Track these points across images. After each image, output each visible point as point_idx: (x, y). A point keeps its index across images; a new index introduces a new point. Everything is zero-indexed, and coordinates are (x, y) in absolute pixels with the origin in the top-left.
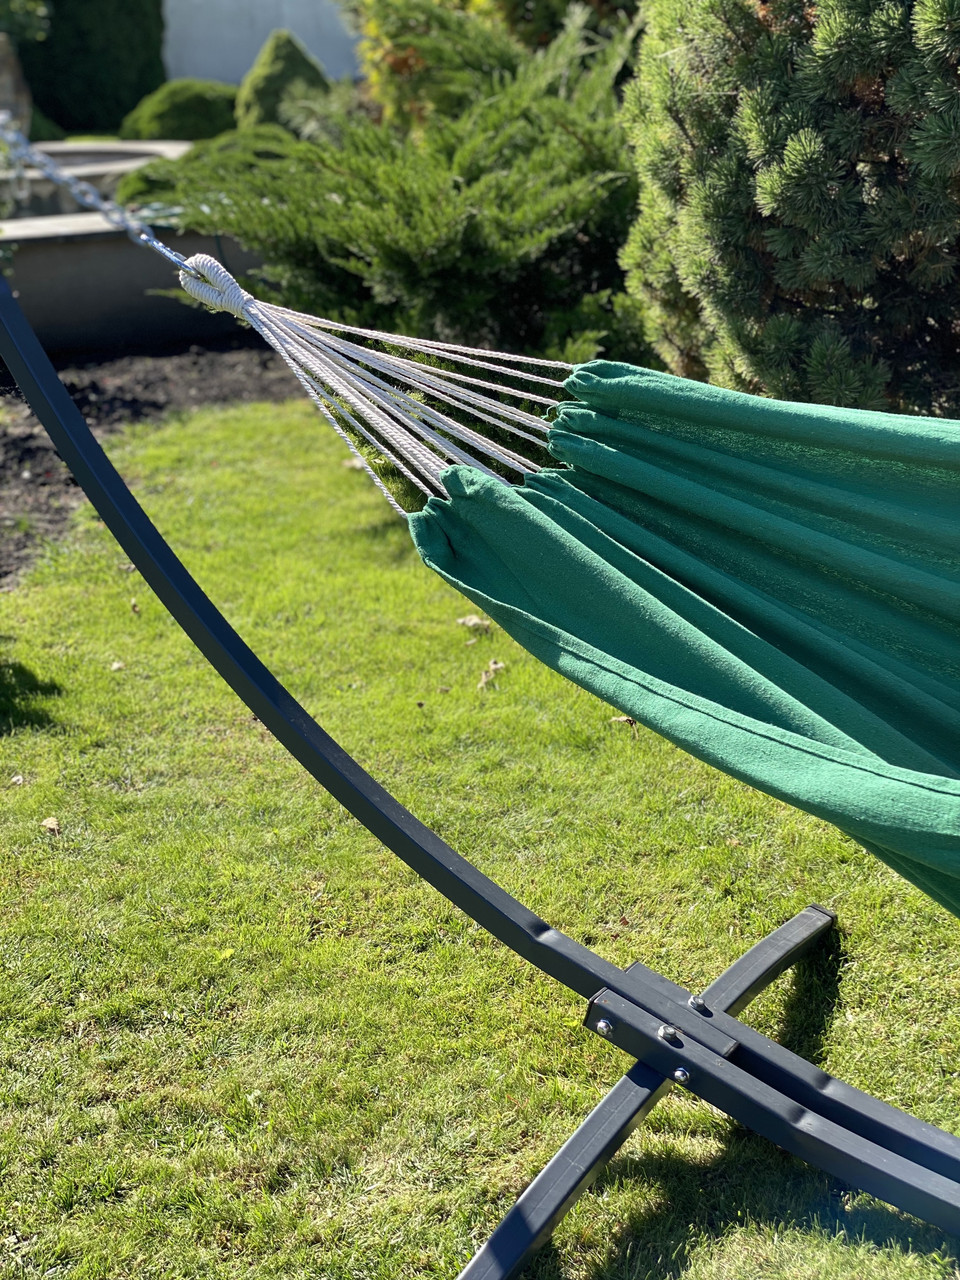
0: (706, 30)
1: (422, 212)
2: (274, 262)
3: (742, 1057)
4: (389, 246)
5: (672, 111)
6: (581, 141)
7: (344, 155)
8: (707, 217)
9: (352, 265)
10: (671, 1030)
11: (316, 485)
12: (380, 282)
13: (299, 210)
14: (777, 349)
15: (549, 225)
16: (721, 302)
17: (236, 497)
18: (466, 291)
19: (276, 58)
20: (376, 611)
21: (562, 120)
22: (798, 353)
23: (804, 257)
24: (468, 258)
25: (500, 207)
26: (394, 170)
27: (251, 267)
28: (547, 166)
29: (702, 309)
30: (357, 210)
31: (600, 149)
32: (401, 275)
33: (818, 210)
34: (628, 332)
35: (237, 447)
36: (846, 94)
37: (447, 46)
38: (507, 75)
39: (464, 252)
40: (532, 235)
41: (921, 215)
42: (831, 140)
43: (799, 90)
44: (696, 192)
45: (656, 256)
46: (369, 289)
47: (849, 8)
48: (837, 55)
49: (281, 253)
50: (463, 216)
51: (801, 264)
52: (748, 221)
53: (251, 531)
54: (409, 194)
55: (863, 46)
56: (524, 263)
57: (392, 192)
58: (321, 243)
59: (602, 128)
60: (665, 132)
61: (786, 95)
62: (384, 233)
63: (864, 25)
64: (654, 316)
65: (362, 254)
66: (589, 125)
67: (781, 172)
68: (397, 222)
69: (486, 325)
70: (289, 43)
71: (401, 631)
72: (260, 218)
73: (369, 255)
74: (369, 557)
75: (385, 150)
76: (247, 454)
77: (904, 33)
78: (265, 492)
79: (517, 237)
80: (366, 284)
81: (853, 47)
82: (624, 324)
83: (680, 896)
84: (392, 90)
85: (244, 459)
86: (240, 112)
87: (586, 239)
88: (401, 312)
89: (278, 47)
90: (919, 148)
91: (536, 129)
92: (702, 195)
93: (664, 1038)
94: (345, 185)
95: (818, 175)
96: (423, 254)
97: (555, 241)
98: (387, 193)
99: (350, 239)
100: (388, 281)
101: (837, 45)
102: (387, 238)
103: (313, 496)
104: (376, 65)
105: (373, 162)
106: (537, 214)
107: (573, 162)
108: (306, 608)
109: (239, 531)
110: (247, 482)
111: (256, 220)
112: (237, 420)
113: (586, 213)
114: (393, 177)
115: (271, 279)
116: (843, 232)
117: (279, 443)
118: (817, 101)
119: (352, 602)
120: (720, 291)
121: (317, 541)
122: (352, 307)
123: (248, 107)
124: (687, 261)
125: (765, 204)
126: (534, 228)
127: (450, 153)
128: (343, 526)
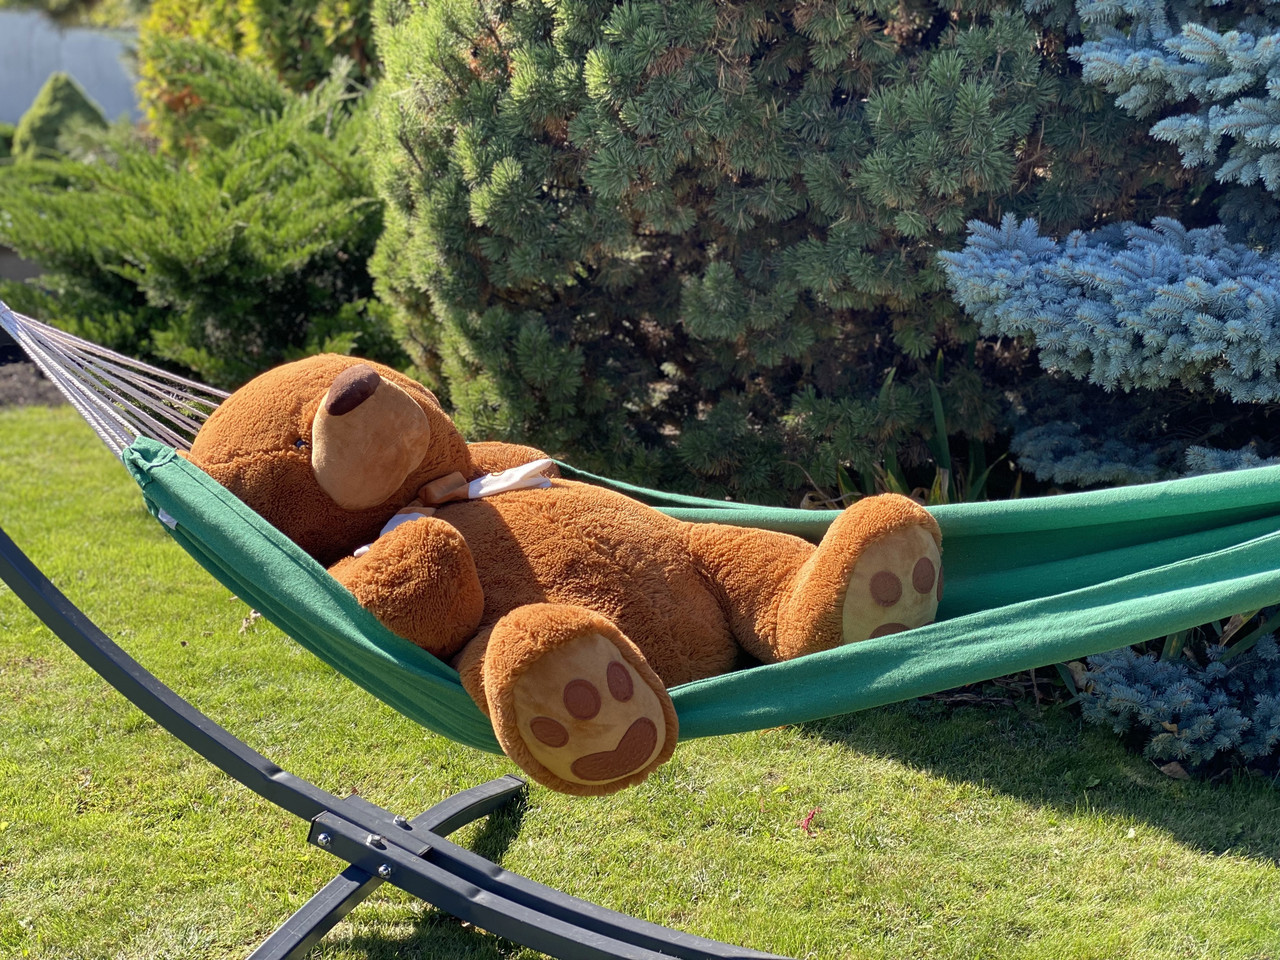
0: (428, 76)
1: (192, 225)
2: (51, 271)
3: (433, 856)
4: (162, 255)
5: (403, 139)
6: (340, 172)
7: (120, 174)
8: (433, 226)
9: (127, 272)
10: (377, 838)
11: (92, 476)
12: (154, 287)
13: (76, 225)
14: (492, 335)
15: (311, 242)
16: (445, 296)
17: (11, 485)
18: (234, 297)
19: (54, 100)
20: (146, 576)
21: (322, 153)
22: (510, 338)
23: (511, 260)
24: (236, 267)
25: (266, 226)
26: (166, 189)
27: (29, 276)
28: (311, 192)
29: (432, 304)
30: (131, 222)
31: (357, 180)
32: (173, 281)
33: (521, 223)
34: (382, 335)
35: (14, 444)
36: (541, 132)
37: (221, 85)
38: (274, 113)
39: (232, 263)
40: (295, 250)
41: (600, 229)
42: (529, 167)
43: (503, 127)
44: (423, 206)
45: (400, 264)
46: (143, 294)
47: (539, 63)
48: (532, 99)
49: (57, 263)
50: (231, 228)
51: (508, 267)
52: (466, 231)
53: (25, 513)
54: (180, 210)
55: (550, 94)
56: (289, 276)
57: (165, 209)
58: (98, 255)
59: (358, 162)
60: (398, 157)
61: (492, 130)
62: (157, 242)
63: (550, 77)
64: (400, 318)
65: (136, 262)
66: (347, 157)
67: (490, 192)
68: (169, 233)
69: (254, 330)
70: (68, 84)
71: (169, 591)
72: (37, 230)
73: (142, 262)
74: (141, 533)
75: (158, 172)
76: (23, 450)
77: (579, 85)
78: (41, 482)
79: (281, 251)
80: (140, 289)
81: (542, 94)
82: (377, 328)
83: (403, 772)
84: (168, 126)
85: (19, 454)
86: (16, 149)
87: (345, 257)
88: (174, 316)
89: (55, 90)
90: (594, 175)
91: (301, 162)
92: (429, 208)
93: (371, 843)
94: (121, 202)
95: (519, 195)
96: (194, 262)
97: (317, 258)
98: (160, 207)
99: (125, 248)
100: (161, 286)
101: (528, 92)
102: (160, 247)
103: (88, 484)
104: (153, 103)
105: (147, 182)
106: (299, 231)
107: (332, 189)
108: (79, 575)
109: (15, 512)
110: (23, 473)
111: (34, 232)
112: (12, 421)
113: (344, 233)
114: (165, 194)
115: (49, 287)
116: (541, 241)
117: (54, 441)
118: (518, 136)
119: (123, 570)
120: (445, 288)
121: (90, 521)
122: (127, 312)
123: (25, 146)
124: (418, 263)
125: (478, 217)
126: (297, 245)
127: (220, 178)
128: (117, 509)
